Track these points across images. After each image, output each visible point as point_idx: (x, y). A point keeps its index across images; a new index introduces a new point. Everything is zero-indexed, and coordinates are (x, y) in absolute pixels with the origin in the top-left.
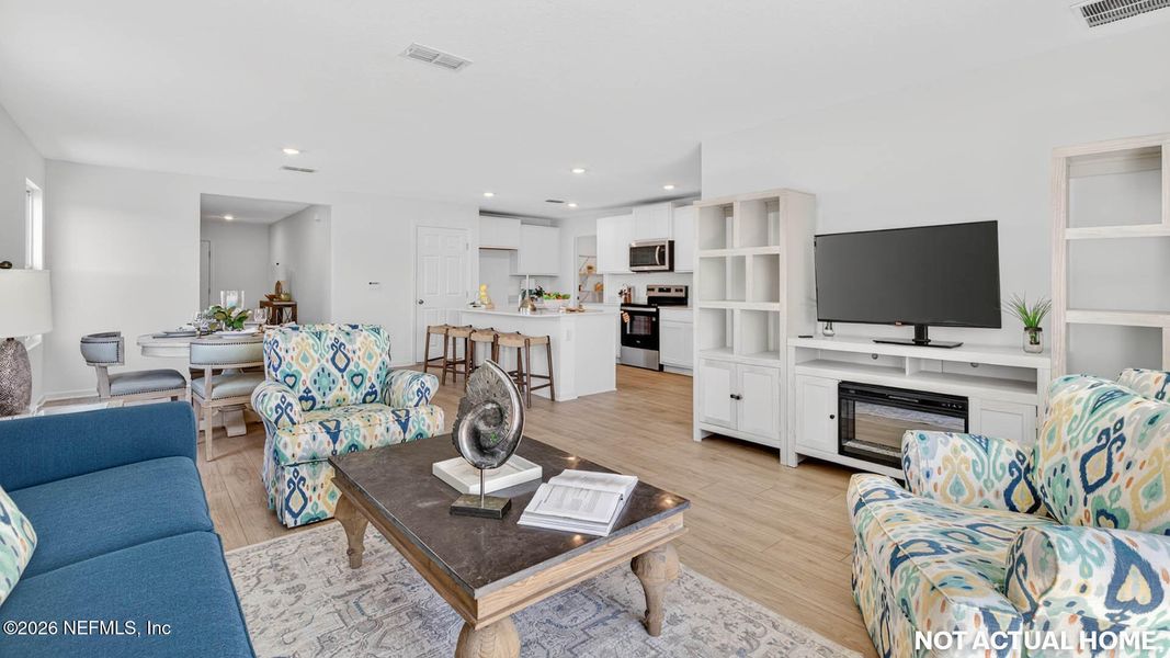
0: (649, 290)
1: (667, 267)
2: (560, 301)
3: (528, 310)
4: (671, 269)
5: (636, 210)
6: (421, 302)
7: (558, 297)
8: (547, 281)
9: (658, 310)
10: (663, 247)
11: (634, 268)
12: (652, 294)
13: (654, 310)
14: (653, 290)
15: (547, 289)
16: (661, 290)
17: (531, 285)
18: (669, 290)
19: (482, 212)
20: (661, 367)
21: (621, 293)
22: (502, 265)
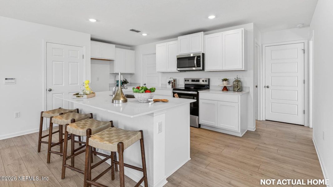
0: (186, 81)
1: (201, 68)
2: (148, 94)
3: (121, 101)
4: (203, 69)
5: (179, 38)
6: (50, 90)
7: (146, 90)
8: (129, 76)
9: (198, 93)
10: (199, 57)
11: (179, 69)
12: (187, 83)
13: (196, 93)
14: (188, 81)
15: (129, 80)
16: (193, 81)
17: (120, 78)
18: (198, 81)
19: (92, 39)
20: (200, 125)
21: (169, 82)
22: (105, 69)
